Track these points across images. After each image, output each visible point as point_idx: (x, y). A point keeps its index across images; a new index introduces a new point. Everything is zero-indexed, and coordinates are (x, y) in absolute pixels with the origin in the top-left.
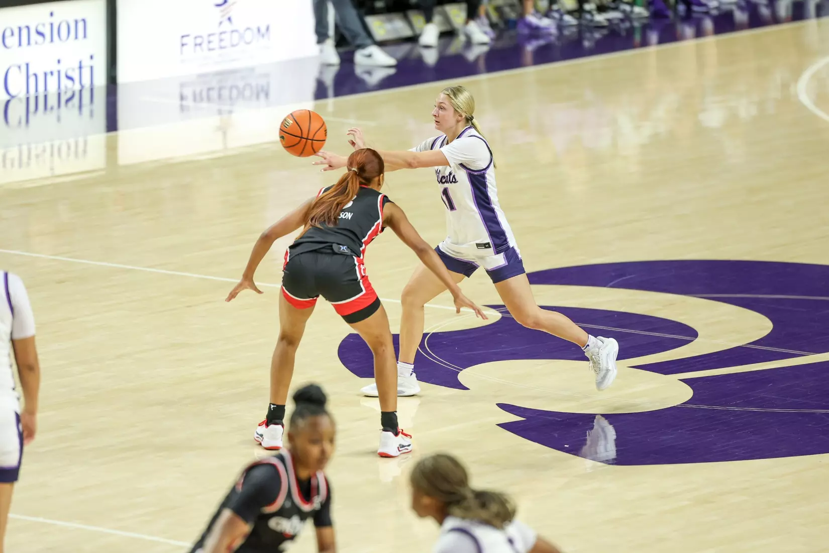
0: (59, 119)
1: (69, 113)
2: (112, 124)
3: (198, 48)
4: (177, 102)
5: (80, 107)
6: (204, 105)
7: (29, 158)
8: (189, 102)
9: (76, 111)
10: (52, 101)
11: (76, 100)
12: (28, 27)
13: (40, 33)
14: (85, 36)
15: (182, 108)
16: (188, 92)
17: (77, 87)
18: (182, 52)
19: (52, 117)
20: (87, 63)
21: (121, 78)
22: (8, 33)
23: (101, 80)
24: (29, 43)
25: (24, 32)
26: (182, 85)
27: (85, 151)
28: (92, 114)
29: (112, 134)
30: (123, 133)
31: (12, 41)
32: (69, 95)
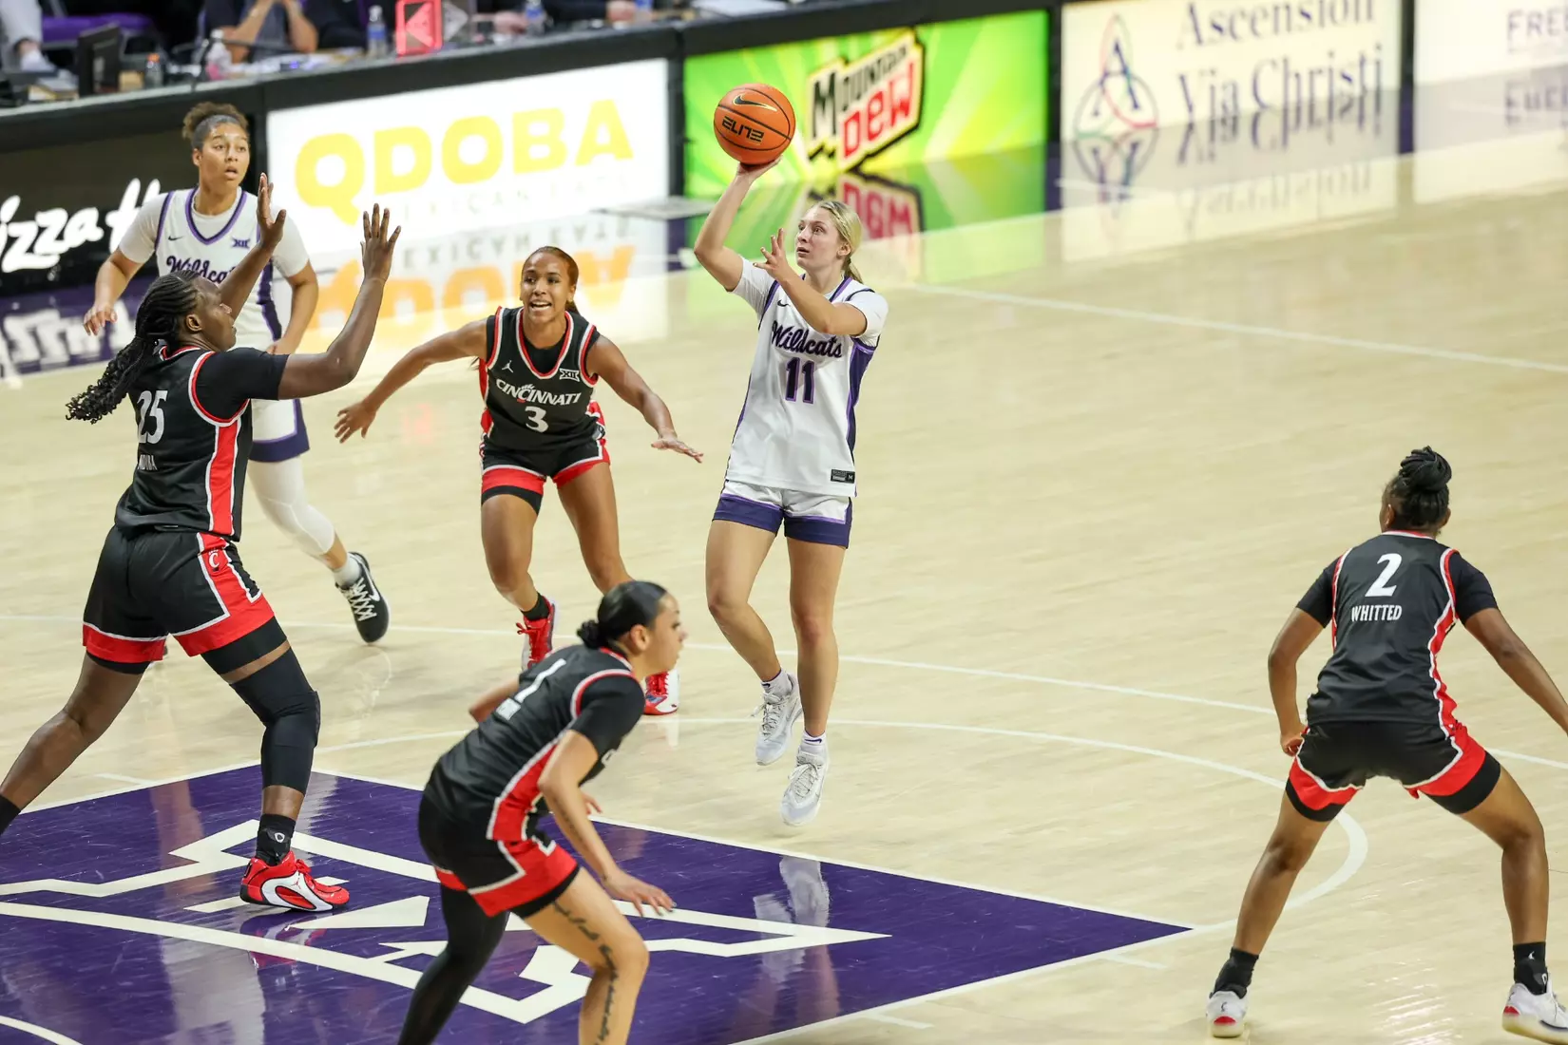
0: (1330, 137)
1: (1345, 130)
2: (1406, 143)
3: (1534, 32)
4: (1501, 110)
5: (1361, 119)
6: (1542, 114)
7: (1287, 192)
8: (1520, 111)
9: (1354, 126)
10: (1321, 111)
11: (1355, 111)
12: (1288, 7)
13: (1307, 16)
14: (1370, 16)
15: (1510, 119)
16: (1518, 96)
17: (1356, 91)
18: (1509, 37)
19: (1319, 134)
20: (1371, 55)
21: (1422, 74)
22: (1259, 15)
23: (1391, 80)
24: (1289, 28)
25: (1283, 13)
26: (1510, 85)
27: (1367, 185)
28: (1377, 129)
29: (1406, 158)
30: (1422, 158)
31: (1264, 26)
32: (1345, 101)
